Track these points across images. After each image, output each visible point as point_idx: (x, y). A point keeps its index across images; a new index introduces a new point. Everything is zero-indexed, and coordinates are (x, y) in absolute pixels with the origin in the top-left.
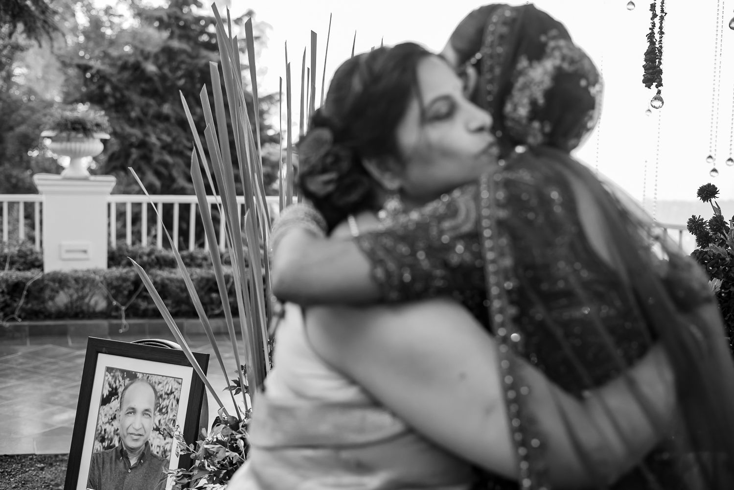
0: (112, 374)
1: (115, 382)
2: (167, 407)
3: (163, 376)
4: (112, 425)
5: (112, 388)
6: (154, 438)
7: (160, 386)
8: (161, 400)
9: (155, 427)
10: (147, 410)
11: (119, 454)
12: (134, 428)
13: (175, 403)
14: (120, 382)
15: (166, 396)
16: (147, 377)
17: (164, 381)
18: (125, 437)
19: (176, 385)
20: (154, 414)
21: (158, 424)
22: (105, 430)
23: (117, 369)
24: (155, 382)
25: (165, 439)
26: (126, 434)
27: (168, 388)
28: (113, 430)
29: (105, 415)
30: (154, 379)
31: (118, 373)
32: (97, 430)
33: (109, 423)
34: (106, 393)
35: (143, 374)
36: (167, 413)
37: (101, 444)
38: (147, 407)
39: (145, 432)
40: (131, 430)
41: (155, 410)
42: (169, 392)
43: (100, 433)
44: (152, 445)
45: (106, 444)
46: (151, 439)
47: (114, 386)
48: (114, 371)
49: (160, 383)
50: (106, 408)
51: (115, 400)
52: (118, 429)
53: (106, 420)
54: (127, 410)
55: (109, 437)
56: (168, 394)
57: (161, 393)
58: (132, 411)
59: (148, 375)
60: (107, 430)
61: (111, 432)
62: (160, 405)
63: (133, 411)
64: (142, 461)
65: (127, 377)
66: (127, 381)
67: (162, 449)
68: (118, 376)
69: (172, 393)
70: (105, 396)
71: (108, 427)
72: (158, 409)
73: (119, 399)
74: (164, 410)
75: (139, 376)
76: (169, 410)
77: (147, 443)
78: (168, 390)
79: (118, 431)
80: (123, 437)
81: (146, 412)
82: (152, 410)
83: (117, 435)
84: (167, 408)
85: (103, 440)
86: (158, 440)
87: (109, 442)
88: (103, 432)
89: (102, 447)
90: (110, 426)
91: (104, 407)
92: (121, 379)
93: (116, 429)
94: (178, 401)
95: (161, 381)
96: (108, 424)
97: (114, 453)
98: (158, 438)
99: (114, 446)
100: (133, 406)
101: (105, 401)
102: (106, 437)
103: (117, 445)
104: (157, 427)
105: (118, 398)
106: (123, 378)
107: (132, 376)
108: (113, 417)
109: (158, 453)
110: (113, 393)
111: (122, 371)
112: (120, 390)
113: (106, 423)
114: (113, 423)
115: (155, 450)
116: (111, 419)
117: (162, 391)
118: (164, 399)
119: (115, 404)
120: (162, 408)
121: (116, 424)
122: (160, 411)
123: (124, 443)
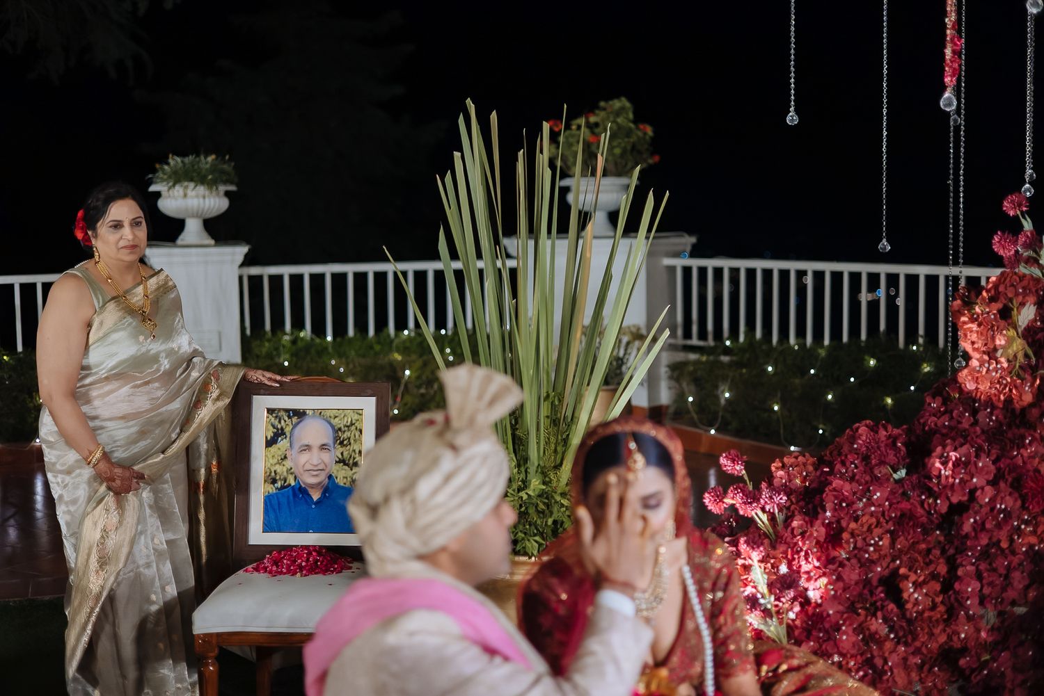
0: (274, 415)
1: (280, 422)
2: (349, 438)
3: (338, 410)
4: (284, 465)
5: (278, 429)
6: (338, 471)
7: (337, 420)
8: (340, 433)
9: (338, 460)
10: (324, 445)
11: (297, 492)
12: (311, 464)
13: (357, 434)
14: (285, 421)
15: (346, 429)
16: (320, 413)
17: (341, 414)
18: (301, 475)
19: (356, 417)
20: (334, 448)
21: (340, 456)
22: (275, 471)
23: (280, 410)
24: (330, 417)
25: (352, 470)
26: (302, 471)
27: (347, 421)
28: (285, 469)
29: (273, 456)
30: (328, 413)
31: (282, 413)
32: (266, 473)
33: (280, 464)
34: (270, 434)
35: (314, 410)
36: (350, 444)
37: (272, 485)
38: (324, 441)
39: (326, 466)
40: (308, 467)
41: (334, 444)
42: (349, 424)
43: (269, 475)
44: (337, 478)
45: (279, 485)
46: (335, 472)
47: (279, 427)
48: (276, 412)
49: (336, 417)
50: (273, 449)
51: (282, 440)
52: (291, 468)
53: (276, 461)
54: (300, 448)
55: (282, 477)
56: (348, 427)
57: (339, 426)
58: (306, 448)
59: (320, 411)
60: (278, 471)
61: (283, 473)
62: (340, 438)
63: (308, 448)
64: (327, 495)
65: (294, 415)
66: (295, 420)
67: (349, 479)
68: (283, 416)
69: (352, 424)
70: (269, 438)
71: (279, 468)
72: (338, 441)
73: (288, 439)
74: (345, 442)
75: (311, 413)
76: (352, 441)
77: (330, 477)
78: (347, 422)
79: (292, 470)
80: (298, 475)
81: (323, 447)
82: (332, 445)
83: (292, 474)
84: (349, 441)
85: (274, 481)
86: (344, 472)
87: (283, 482)
88: (273, 474)
89: (274, 489)
90: (281, 467)
91: (270, 448)
92: (286, 418)
93: (289, 468)
94: (361, 431)
95: (337, 415)
96: (278, 465)
97: (291, 492)
98: (342, 469)
99: (290, 485)
100: (306, 442)
101: (270, 443)
102: (278, 478)
103: (293, 483)
104: (340, 459)
105: (286, 437)
106: (289, 417)
107: (300, 414)
108: (283, 457)
109: (345, 484)
110: (278, 434)
111: (287, 411)
112: (287, 430)
113: (275, 464)
114: (284, 463)
115: (340, 481)
116: (281, 459)
117: (340, 424)
118: (344, 432)
119: (283, 444)
120: (343, 441)
121: (288, 464)
122: (341, 443)
123: (302, 481)
